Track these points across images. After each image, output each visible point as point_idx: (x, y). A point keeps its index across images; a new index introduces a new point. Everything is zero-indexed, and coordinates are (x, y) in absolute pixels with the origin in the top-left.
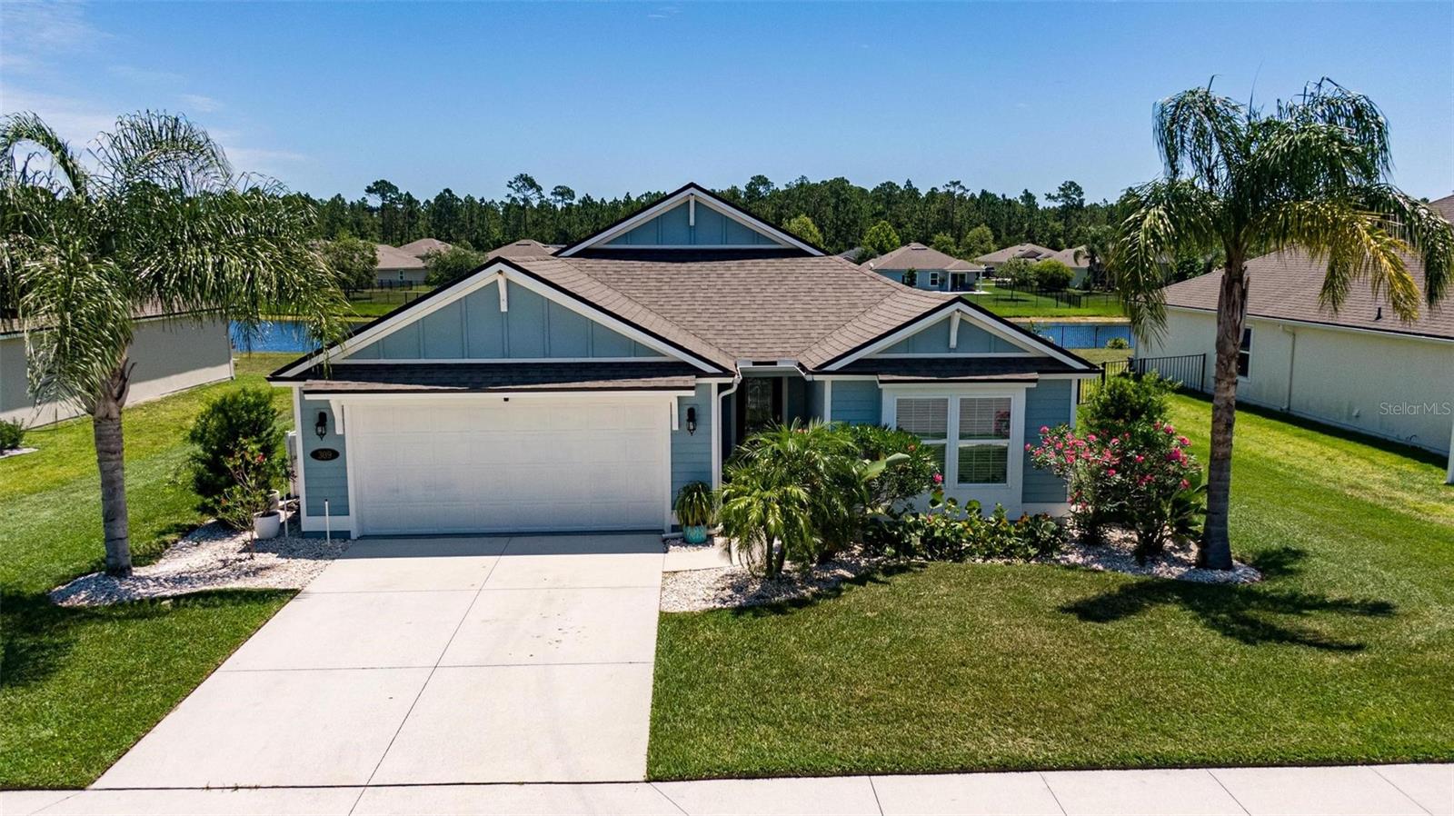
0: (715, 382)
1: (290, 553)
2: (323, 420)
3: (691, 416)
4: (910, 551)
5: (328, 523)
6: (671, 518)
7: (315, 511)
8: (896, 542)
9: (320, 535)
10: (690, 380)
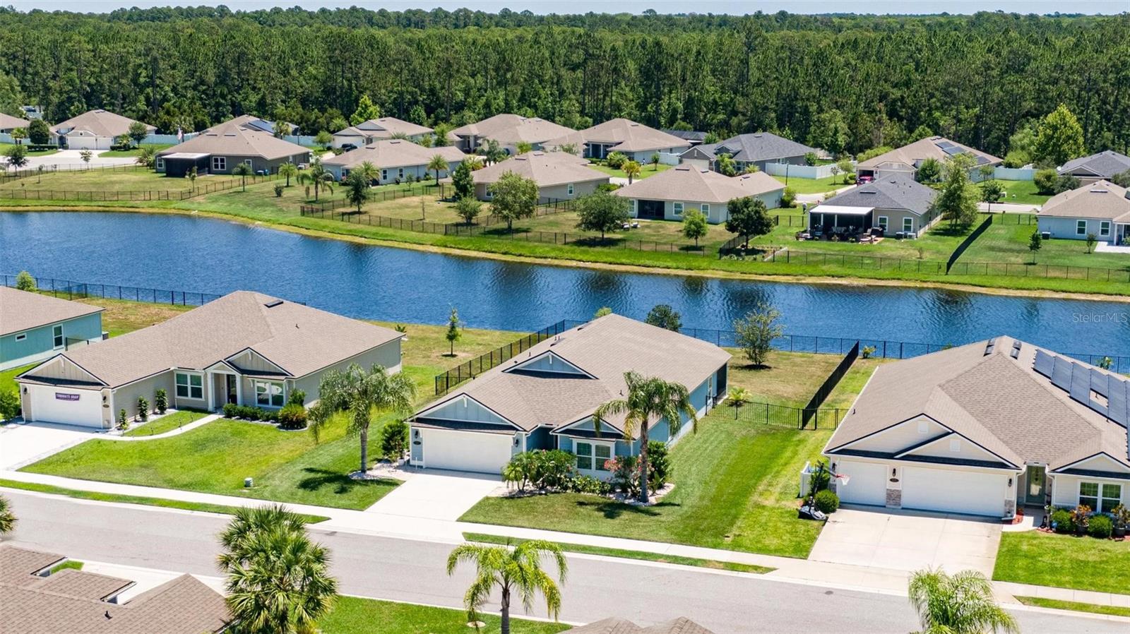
0: (524, 434)
1: (406, 470)
2: (417, 433)
3: (517, 442)
4: (567, 488)
5: (416, 463)
7: (414, 459)
8: (561, 485)
9: (414, 466)
10: (513, 432)
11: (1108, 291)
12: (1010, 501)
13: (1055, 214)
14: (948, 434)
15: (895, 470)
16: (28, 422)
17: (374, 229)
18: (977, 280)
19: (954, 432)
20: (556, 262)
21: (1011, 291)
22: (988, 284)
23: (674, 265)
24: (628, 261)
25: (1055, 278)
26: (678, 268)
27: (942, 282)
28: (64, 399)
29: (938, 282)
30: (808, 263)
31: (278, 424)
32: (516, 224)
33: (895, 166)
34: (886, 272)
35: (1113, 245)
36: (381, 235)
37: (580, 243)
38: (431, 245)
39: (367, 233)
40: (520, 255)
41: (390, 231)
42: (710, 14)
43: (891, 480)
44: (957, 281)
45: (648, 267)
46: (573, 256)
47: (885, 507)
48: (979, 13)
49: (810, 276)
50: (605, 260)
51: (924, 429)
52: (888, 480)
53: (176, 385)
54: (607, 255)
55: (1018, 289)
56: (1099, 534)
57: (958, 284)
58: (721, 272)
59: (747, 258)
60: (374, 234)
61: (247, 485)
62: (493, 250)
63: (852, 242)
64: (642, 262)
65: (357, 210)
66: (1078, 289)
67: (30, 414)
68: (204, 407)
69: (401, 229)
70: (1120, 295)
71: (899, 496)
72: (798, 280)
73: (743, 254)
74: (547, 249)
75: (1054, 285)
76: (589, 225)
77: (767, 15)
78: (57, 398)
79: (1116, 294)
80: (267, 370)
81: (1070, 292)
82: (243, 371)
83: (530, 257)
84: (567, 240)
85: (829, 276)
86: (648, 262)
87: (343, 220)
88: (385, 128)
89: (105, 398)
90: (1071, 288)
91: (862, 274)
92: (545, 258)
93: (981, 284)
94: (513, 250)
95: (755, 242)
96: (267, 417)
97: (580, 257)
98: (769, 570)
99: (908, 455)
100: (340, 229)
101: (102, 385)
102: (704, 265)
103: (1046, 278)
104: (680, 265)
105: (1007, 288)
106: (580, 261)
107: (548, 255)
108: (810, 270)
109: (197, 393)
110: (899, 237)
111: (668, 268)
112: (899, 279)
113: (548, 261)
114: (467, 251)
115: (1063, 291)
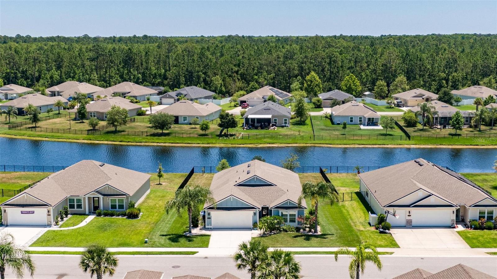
0: (258, 210)
2: (209, 214)
3: (255, 214)
4: (281, 231)
5: (209, 227)
6: (252, 227)
7: (208, 225)
8: (279, 230)
10: (255, 210)
11: (380, 144)
12: (453, 220)
13: (341, 115)
14: (430, 195)
15: (409, 212)
16: (7, 226)
17: (51, 134)
18: (327, 142)
19: (433, 195)
20: (147, 144)
21: (342, 145)
22: (333, 143)
23: (201, 142)
24: (180, 142)
25: (357, 140)
26: (203, 144)
27: (314, 144)
28: (26, 213)
29: (312, 143)
30: (257, 138)
31: (126, 217)
32: (119, 128)
33: (255, 98)
34: (290, 141)
35: (365, 126)
36: (56, 136)
37: (154, 135)
38: (83, 139)
39: (48, 136)
40: (129, 142)
41: (59, 135)
42: (114, 37)
43: (408, 216)
44: (319, 143)
45: (190, 144)
46: (153, 141)
47: (405, 226)
48: (229, 35)
49: (260, 144)
50: (169, 142)
51: (421, 194)
52: (407, 216)
53: (68, 204)
54: (169, 140)
55: (345, 144)
56: (490, 228)
57: (320, 144)
58: (222, 144)
59: (230, 138)
60: (52, 136)
61: (146, 242)
62: (115, 140)
63: (267, 129)
64: (186, 142)
65: (35, 126)
66: (368, 143)
67: (8, 222)
68: (84, 213)
69: (64, 133)
70: (384, 145)
71: (411, 222)
72: (256, 145)
73: (229, 136)
74: (141, 139)
75: (358, 142)
76: (156, 127)
77: (139, 37)
78: (22, 213)
79: (382, 145)
80: (115, 193)
81: (365, 145)
82: (104, 195)
83: (133, 142)
84: (148, 134)
85: (268, 143)
86: (189, 142)
87: (32, 131)
88: (13, 89)
89: (49, 212)
90: (365, 143)
91: (281, 142)
92: (141, 142)
93: (330, 143)
94: (124, 140)
95: (231, 131)
96: (119, 214)
97: (157, 141)
98: (392, 253)
99: (415, 205)
100: (32, 135)
101: (48, 205)
102: (214, 141)
103: (353, 139)
104: (204, 142)
105: (340, 144)
106: (158, 143)
107: (142, 141)
108: (259, 141)
109: (79, 206)
110: (283, 127)
111: (199, 144)
112: (296, 143)
113: (143, 144)
114: (102, 141)
115: (362, 144)
